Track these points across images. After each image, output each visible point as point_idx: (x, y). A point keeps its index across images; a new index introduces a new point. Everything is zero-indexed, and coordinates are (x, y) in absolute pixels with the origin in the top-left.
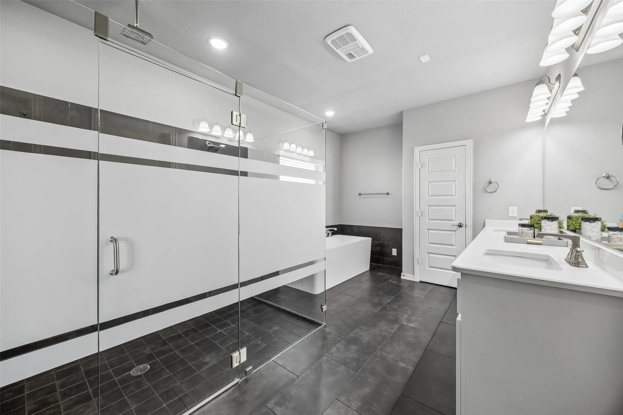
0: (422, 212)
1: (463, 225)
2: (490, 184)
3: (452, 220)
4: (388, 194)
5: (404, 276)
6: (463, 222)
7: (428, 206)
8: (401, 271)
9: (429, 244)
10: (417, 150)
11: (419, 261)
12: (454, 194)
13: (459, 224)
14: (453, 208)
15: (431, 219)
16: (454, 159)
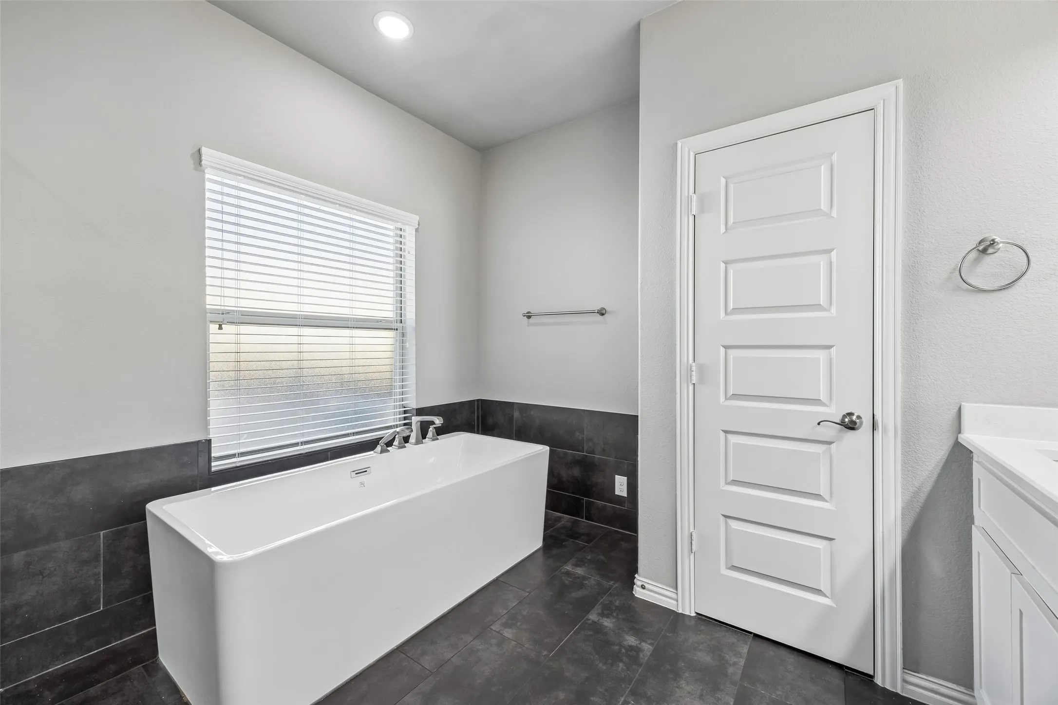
0: (701, 369)
1: (861, 423)
2: (982, 255)
3: (817, 402)
4: (604, 312)
5: (643, 587)
6: (862, 411)
7: (725, 347)
8: (633, 569)
9: (727, 484)
10: (686, 148)
11: (694, 542)
12: (823, 301)
13: (844, 416)
14: (821, 355)
15: (736, 396)
16: (824, 170)
